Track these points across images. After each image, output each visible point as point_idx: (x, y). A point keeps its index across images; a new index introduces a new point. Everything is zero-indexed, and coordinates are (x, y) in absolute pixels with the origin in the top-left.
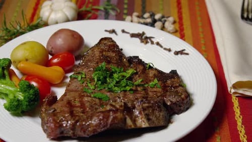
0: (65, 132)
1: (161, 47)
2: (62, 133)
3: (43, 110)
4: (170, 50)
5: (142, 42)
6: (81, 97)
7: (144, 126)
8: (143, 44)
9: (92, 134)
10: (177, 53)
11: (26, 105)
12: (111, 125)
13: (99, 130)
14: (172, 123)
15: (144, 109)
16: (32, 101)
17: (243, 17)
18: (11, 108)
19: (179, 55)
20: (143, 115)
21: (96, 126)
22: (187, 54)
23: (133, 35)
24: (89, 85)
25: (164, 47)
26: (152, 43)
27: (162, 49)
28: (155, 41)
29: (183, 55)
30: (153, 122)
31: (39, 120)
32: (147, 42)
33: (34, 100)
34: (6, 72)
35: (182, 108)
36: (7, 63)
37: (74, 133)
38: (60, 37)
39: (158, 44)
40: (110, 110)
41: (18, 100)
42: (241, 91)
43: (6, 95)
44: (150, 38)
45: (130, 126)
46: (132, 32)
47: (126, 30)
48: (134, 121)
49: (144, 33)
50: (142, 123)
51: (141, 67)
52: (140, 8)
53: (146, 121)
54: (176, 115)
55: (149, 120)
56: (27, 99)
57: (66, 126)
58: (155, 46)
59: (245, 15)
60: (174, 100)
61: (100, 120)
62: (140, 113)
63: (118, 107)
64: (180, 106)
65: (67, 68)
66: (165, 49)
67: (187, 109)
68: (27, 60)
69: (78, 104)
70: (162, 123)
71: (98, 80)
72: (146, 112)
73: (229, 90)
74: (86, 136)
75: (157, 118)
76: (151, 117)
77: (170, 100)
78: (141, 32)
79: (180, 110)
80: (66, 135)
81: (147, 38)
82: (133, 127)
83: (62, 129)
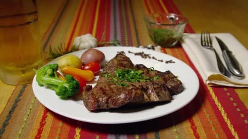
0: (101, 106)
1: (156, 59)
2: (99, 106)
3: (84, 94)
4: (162, 61)
5: (143, 57)
6: (109, 85)
7: (155, 100)
8: (143, 59)
9: (121, 105)
10: (167, 62)
11: (71, 91)
12: (134, 98)
13: (126, 102)
14: (173, 99)
15: (155, 89)
16: (75, 88)
17: (202, 45)
18: (61, 93)
19: (169, 64)
20: (155, 93)
21: (124, 99)
22: (174, 62)
23: (136, 54)
24: (114, 78)
25: (158, 59)
26: (150, 58)
27: (157, 61)
28: (151, 56)
29: (171, 64)
30: (162, 98)
31: (82, 102)
32: (146, 58)
33: (76, 88)
34: (55, 73)
35: (178, 90)
36: (56, 66)
37: (107, 106)
38: (89, 53)
39: (153, 58)
40: (132, 89)
41: (65, 88)
42: (213, 82)
43: (56, 86)
44: (148, 55)
45: (147, 99)
46: (135, 52)
47: (131, 51)
48: (149, 97)
49: (143, 53)
50: (154, 98)
51: (146, 70)
52: (136, 43)
53: (156, 97)
54: (175, 96)
55: (159, 96)
56: (71, 87)
57: (102, 101)
58: (152, 59)
59: (204, 45)
60: (173, 85)
61: (126, 95)
62: (152, 91)
63: (137, 86)
64: (177, 89)
65: (96, 72)
66: (159, 61)
67: (182, 91)
68: (69, 66)
69: (107, 89)
70: (168, 99)
71: (119, 76)
72: (157, 91)
73: (205, 82)
74: (116, 107)
75: (164, 95)
76: (160, 94)
77: (170, 85)
78: (141, 52)
79: (177, 91)
80: (102, 108)
81: (145, 55)
82: (149, 100)
83: (99, 103)
